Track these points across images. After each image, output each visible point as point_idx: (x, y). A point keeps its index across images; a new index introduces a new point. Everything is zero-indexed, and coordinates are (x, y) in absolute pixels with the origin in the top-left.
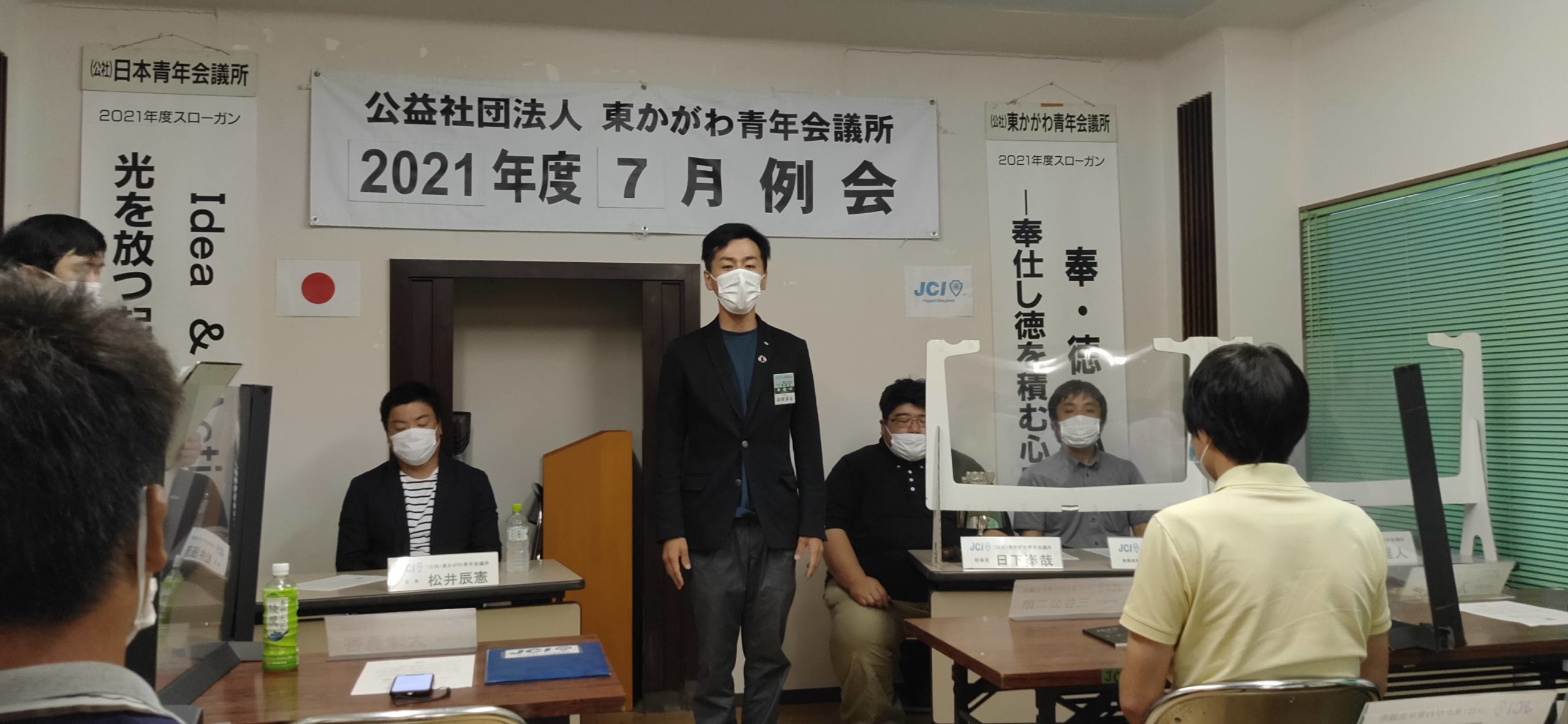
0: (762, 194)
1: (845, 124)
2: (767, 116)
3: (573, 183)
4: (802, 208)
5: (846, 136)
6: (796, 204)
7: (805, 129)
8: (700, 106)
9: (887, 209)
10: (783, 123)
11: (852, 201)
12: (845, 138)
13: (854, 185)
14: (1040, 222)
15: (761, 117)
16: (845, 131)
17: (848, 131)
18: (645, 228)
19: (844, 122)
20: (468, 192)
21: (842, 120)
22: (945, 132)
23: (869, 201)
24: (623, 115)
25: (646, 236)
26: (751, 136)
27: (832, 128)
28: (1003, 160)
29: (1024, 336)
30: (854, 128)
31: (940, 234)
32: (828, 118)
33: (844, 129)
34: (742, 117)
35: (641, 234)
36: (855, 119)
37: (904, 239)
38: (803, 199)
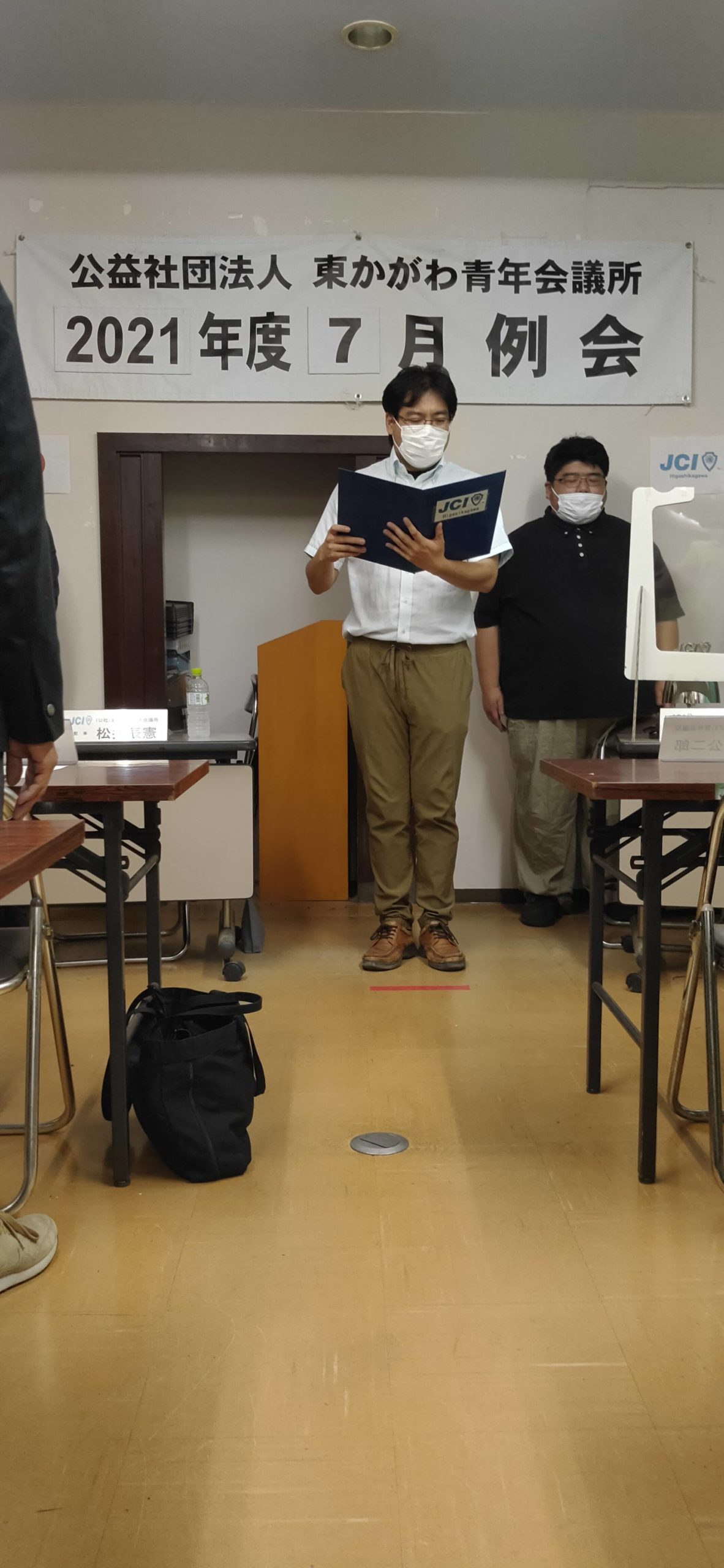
0: (489, 355)
1: (585, 273)
2: (495, 266)
3: (282, 347)
4: (534, 371)
5: (585, 286)
6: (526, 366)
7: (538, 280)
8: (421, 258)
9: (631, 370)
10: (513, 273)
11: (591, 362)
12: (584, 289)
13: (594, 343)
15: (489, 267)
16: (585, 281)
17: (589, 281)
18: (358, 396)
19: (585, 270)
20: (174, 359)
21: (582, 268)
22: (703, 279)
23: (612, 361)
24: (336, 269)
25: (359, 405)
26: (477, 289)
27: (570, 278)
30: (596, 277)
31: (693, 398)
32: (566, 266)
33: (584, 278)
34: (467, 268)
35: (354, 403)
36: (597, 267)
37: (650, 405)
38: (535, 360)
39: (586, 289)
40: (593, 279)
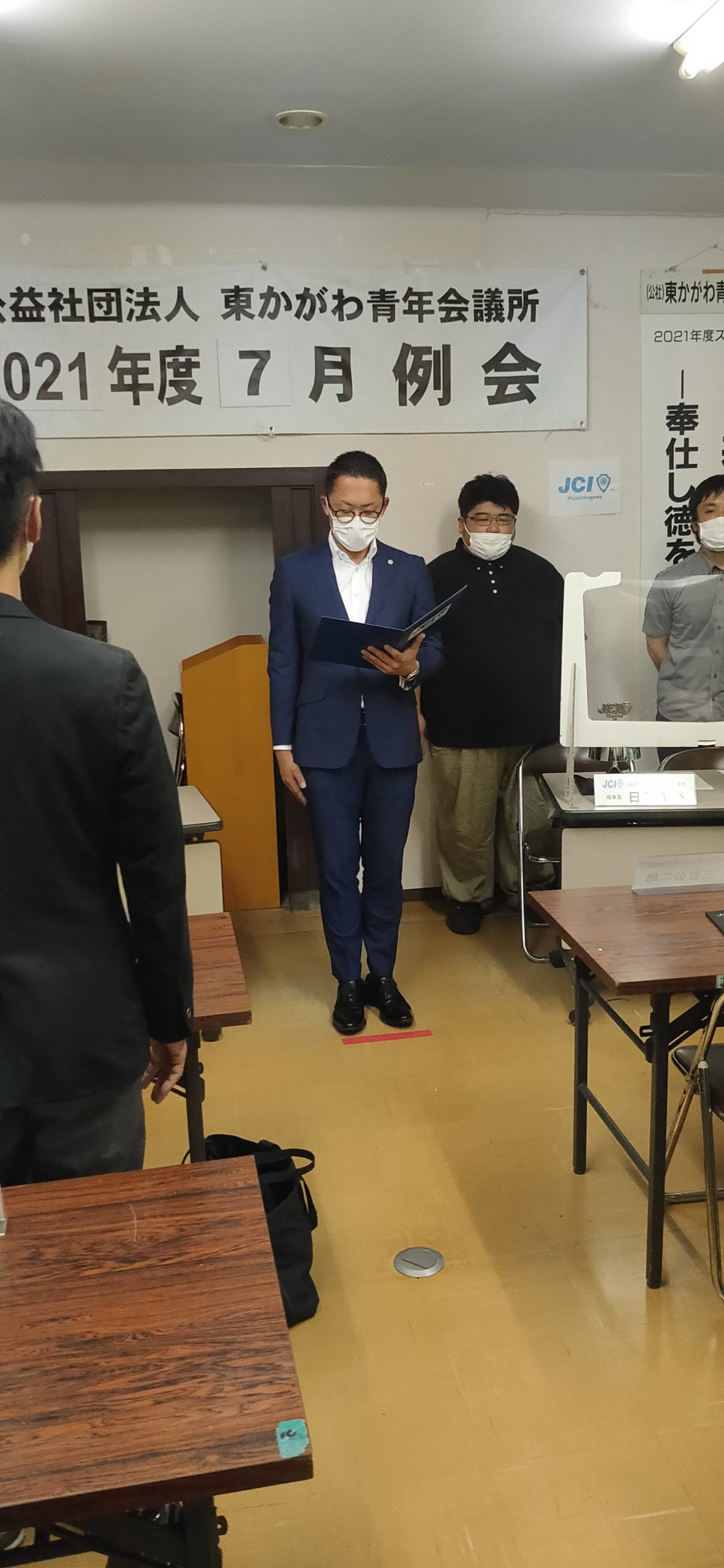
0: (396, 385)
1: (485, 301)
2: (399, 296)
3: (193, 381)
4: (439, 399)
5: (486, 315)
6: (432, 394)
7: (441, 309)
8: (326, 286)
9: (531, 398)
10: (417, 303)
11: (493, 390)
12: (485, 318)
13: (495, 371)
14: (696, 407)
15: (393, 297)
16: (486, 309)
17: (489, 309)
18: (271, 429)
19: (485, 298)
20: (84, 396)
21: (482, 296)
22: (596, 306)
23: (512, 389)
24: (243, 301)
25: (272, 437)
26: (383, 319)
27: (471, 306)
28: (659, 337)
29: (675, 534)
30: (496, 305)
31: (588, 425)
32: (468, 295)
33: (484, 307)
34: (372, 297)
35: (267, 435)
36: (497, 295)
37: (549, 431)
38: (440, 389)
39: (487, 318)
40: (493, 307)
